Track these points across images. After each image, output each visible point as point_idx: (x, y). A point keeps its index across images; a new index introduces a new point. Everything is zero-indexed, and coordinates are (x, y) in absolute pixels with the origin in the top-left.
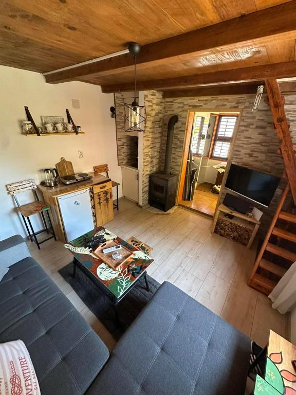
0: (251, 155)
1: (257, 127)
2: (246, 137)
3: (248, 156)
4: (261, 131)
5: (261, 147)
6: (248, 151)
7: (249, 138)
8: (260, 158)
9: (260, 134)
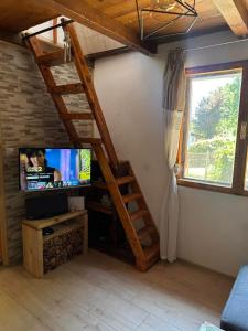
0: (27, 132)
1: (23, 92)
2: (13, 106)
3: (24, 134)
4: (29, 97)
5: (37, 120)
6: (23, 127)
7: (18, 107)
8: (40, 135)
9: (30, 101)
